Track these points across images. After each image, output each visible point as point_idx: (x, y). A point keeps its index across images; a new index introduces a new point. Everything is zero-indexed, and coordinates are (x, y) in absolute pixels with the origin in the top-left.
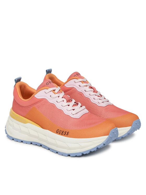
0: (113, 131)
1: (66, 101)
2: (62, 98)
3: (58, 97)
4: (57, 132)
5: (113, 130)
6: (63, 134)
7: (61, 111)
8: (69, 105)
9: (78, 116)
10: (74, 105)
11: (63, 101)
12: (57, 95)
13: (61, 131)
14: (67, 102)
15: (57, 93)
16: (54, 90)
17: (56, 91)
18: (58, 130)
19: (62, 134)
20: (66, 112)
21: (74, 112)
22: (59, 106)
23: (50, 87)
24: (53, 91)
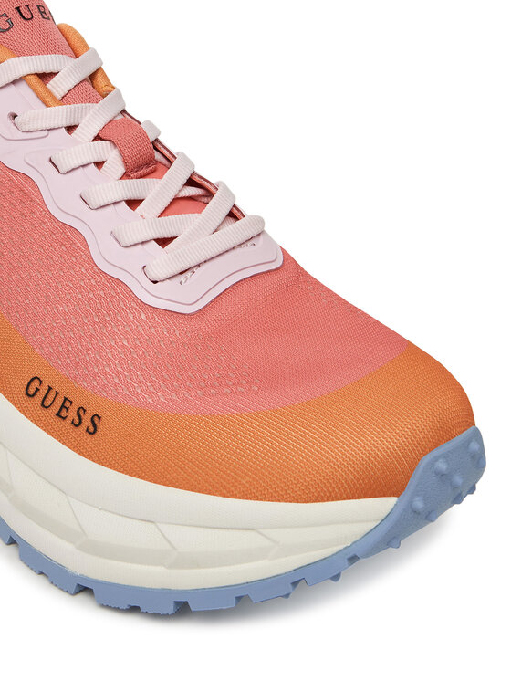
0: (442, 466)
1: (122, 170)
2: (98, 138)
3: (70, 129)
4: (32, 391)
5: (446, 457)
6: (69, 421)
7: (70, 241)
8: (133, 203)
9: (188, 297)
10: (176, 199)
11: (99, 164)
12: (61, 115)
13: (52, 394)
14: (126, 176)
15: (63, 100)
16: (45, 77)
17: (59, 86)
18: (36, 383)
19: (58, 414)
20: (107, 256)
21: (164, 262)
22: (61, 198)
23: (18, 52)
24: (34, 80)
